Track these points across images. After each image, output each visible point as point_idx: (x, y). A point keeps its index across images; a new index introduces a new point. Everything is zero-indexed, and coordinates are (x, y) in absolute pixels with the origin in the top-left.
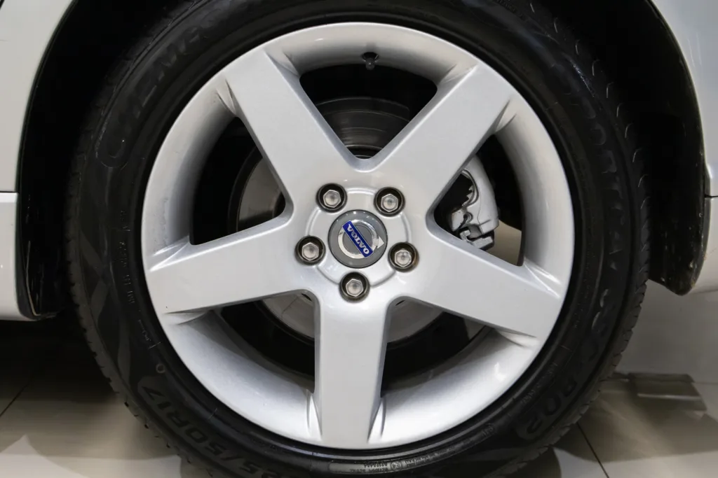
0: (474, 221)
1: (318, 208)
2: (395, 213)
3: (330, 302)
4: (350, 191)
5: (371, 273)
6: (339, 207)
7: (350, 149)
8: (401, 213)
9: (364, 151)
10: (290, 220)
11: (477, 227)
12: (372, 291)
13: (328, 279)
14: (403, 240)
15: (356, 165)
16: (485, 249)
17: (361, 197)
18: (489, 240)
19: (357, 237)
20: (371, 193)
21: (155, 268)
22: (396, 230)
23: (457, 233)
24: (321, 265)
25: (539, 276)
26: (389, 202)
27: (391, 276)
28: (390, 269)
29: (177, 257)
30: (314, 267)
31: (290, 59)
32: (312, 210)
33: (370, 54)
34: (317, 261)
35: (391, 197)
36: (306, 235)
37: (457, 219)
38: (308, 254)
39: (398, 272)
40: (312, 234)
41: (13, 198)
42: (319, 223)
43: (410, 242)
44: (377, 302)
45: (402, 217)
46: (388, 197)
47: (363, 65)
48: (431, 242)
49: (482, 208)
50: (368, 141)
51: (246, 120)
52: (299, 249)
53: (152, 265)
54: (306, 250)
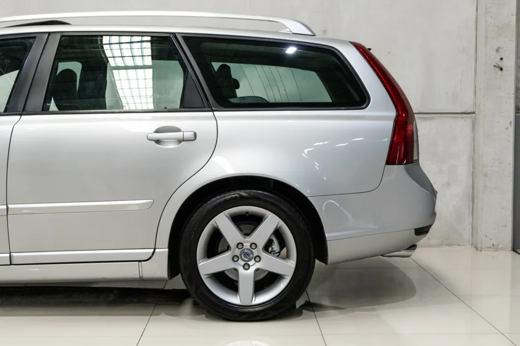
0: (274, 250)
1: (237, 248)
2: (255, 249)
3: (241, 270)
4: (244, 244)
5: (251, 263)
6: (242, 248)
7: (244, 234)
8: (257, 249)
9: (247, 235)
10: (231, 252)
11: (275, 251)
12: (251, 268)
13: (240, 265)
14: (257, 255)
15: (246, 238)
16: (278, 256)
17: (247, 245)
18: (278, 254)
19: (246, 255)
20: (249, 244)
22: (255, 253)
23: (270, 253)
25: (289, 262)
26: (253, 246)
27: (254, 264)
28: (254, 262)
29: (205, 262)
31: (229, 215)
32: (235, 249)
33: (247, 213)
34: (237, 261)
36: (234, 255)
37: (270, 249)
38: (236, 260)
39: (256, 263)
40: (236, 255)
41: (167, 250)
42: (237, 252)
43: (259, 255)
44: (252, 270)
46: (253, 245)
47: (246, 215)
48: (264, 255)
49: (276, 246)
50: (248, 232)
51: (219, 229)
52: (233, 258)
53: (200, 263)
54: (235, 258)
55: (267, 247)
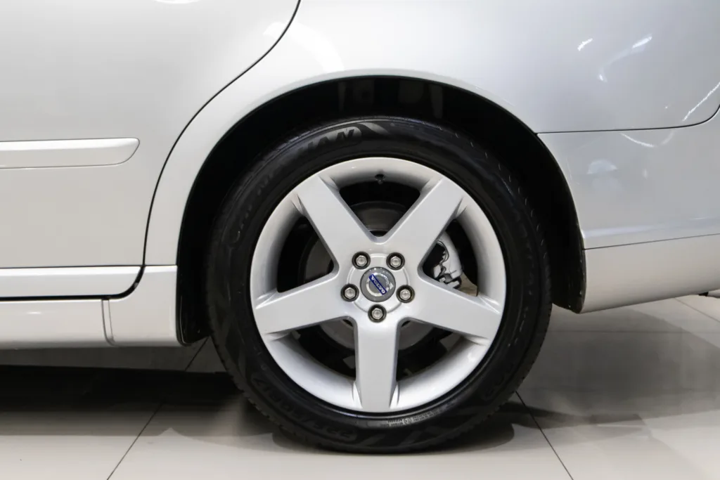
0: (447, 272)
1: (353, 267)
2: (399, 268)
3: (364, 324)
4: (372, 256)
5: (387, 305)
6: (366, 266)
7: (372, 232)
8: (403, 268)
9: (379, 233)
10: (337, 275)
11: (449, 275)
12: (388, 315)
13: (362, 309)
14: (405, 284)
15: (375, 241)
16: (457, 288)
17: (378, 259)
18: (457, 283)
19: (377, 283)
20: (384, 257)
21: (259, 307)
22: (400, 278)
23: (438, 279)
24: (356, 301)
25: (487, 302)
26: (395, 262)
27: (399, 305)
28: (398, 302)
29: (271, 300)
30: (353, 302)
31: (333, 180)
32: (350, 268)
33: (380, 175)
34: (354, 299)
35: (395, 259)
36: (347, 283)
37: (437, 270)
38: (349, 294)
39: (403, 304)
40: (350, 283)
41: (175, 268)
42: (354, 276)
43: (409, 285)
44: (390, 324)
45: (404, 270)
46: (394, 258)
47: (376, 182)
48: (423, 285)
49: (452, 264)
50: (381, 227)
51: (309, 217)
52: (343, 293)
53: (256, 305)
54: (348, 292)
55: (429, 265)
